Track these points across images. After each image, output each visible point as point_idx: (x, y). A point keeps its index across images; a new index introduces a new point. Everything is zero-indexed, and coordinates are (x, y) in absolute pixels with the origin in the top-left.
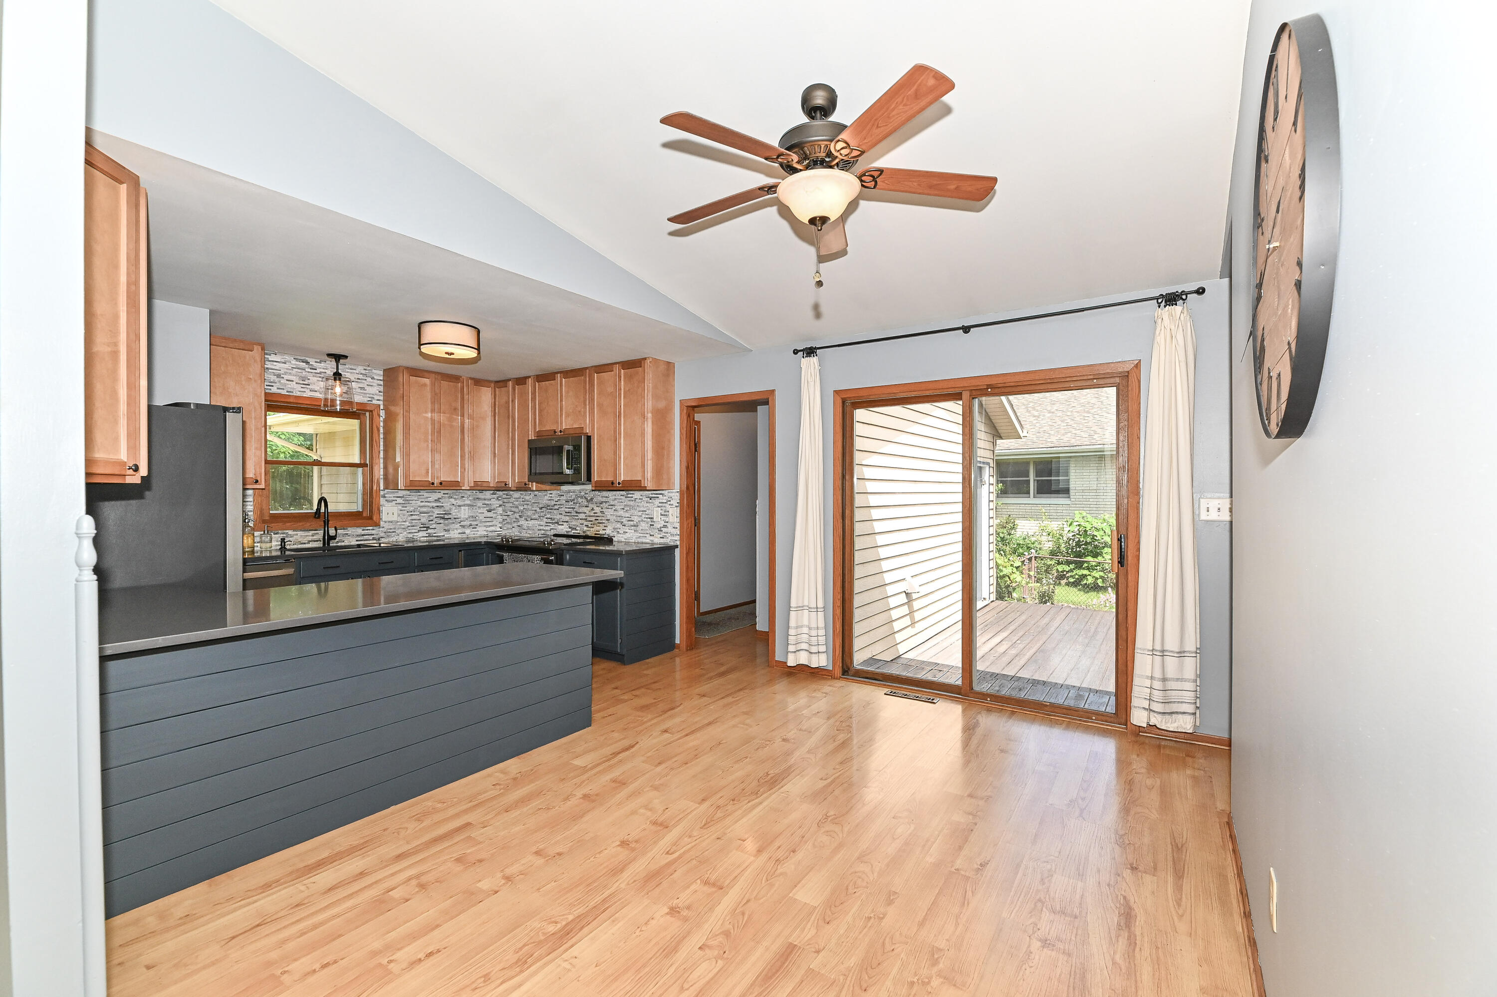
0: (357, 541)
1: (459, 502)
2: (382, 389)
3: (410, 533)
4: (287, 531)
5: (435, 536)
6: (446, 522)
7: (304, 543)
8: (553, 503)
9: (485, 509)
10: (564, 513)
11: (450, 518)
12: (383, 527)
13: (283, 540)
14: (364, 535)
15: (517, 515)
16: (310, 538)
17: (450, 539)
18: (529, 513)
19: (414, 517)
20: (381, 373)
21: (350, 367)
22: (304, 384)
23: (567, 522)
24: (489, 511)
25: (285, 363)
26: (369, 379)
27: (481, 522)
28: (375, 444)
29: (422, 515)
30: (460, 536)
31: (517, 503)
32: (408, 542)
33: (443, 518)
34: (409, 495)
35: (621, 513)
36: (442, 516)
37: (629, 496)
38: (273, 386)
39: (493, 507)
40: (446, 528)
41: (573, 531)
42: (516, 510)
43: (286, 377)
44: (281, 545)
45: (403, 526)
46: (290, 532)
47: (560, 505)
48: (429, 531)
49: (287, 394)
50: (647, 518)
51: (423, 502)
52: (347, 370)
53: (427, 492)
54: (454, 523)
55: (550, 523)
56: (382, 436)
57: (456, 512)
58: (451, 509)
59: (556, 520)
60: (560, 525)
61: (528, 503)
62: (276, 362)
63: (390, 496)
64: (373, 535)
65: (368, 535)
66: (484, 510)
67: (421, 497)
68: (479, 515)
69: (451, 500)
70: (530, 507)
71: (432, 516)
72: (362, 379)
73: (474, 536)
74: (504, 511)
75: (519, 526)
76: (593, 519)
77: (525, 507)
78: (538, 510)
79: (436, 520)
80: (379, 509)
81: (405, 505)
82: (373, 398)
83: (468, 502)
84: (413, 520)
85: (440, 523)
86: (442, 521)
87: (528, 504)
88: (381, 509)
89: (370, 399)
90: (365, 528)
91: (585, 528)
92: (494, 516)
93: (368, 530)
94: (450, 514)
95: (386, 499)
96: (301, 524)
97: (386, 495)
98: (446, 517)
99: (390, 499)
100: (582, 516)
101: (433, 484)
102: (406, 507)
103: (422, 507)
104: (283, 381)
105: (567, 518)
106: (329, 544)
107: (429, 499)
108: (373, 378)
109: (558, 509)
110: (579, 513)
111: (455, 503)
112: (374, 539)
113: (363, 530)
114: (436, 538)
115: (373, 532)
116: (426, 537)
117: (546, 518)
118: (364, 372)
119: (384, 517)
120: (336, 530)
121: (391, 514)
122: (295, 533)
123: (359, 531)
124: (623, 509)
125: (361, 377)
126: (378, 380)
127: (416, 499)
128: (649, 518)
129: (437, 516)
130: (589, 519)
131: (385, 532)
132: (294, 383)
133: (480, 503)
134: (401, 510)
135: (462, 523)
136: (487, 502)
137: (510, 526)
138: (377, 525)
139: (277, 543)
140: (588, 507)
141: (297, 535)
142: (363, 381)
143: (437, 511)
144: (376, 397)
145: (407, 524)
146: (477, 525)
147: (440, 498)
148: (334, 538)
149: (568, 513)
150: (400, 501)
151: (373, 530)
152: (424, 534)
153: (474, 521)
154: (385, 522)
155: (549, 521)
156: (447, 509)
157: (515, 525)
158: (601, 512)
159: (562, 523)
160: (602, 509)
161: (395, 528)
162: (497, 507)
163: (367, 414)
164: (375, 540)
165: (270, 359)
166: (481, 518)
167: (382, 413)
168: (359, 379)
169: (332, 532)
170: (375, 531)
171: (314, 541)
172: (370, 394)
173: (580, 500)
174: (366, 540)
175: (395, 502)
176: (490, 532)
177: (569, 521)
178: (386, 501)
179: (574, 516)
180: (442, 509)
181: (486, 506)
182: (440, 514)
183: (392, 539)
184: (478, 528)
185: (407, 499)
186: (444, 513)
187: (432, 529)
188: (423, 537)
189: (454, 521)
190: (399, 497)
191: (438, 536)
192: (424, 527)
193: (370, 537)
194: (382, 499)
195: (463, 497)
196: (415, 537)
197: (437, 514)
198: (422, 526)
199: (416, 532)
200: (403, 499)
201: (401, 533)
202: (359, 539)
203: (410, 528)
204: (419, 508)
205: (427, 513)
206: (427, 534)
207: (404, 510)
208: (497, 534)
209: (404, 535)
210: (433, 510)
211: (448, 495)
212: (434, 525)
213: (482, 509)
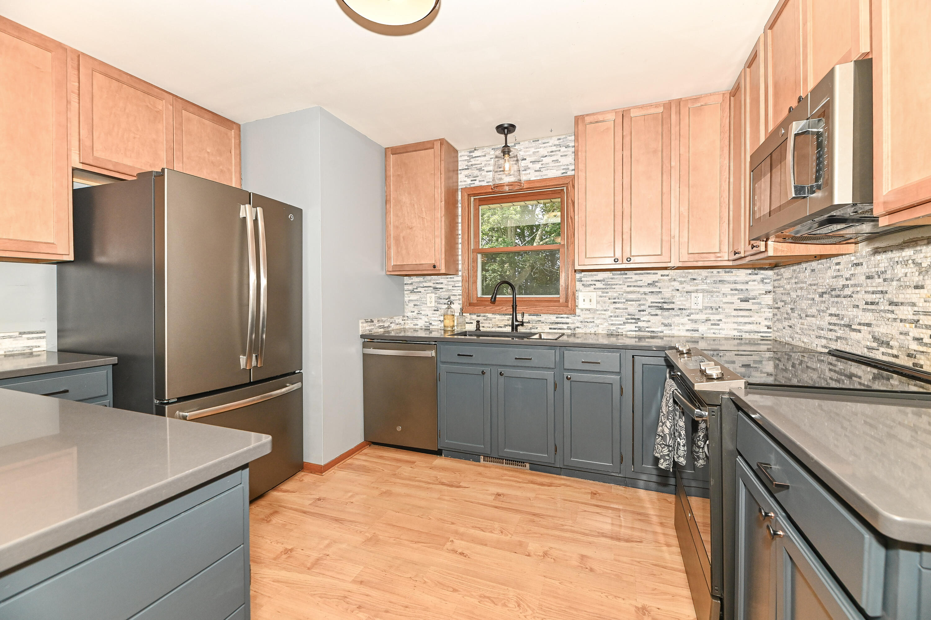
0: (550, 329)
1: (689, 288)
3: (612, 324)
4: (487, 314)
5: (649, 332)
6: (666, 313)
7: (501, 327)
8: (842, 282)
9: (736, 297)
10: (862, 305)
11: (673, 309)
12: (579, 316)
13: (478, 323)
14: (558, 323)
15: (788, 308)
17: (673, 337)
18: (804, 304)
19: (617, 305)
21: (544, 141)
23: (869, 325)
24: (744, 300)
25: (485, 156)
26: (563, 149)
27: (727, 316)
29: (629, 303)
30: (689, 334)
31: (788, 287)
32: (610, 335)
33: (661, 308)
34: (612, 278)
36: (660, 305)
38: (475, 180)
39: (752, 294)
40: (666, 322)
41: (882, 349)
42: (788, 300)
43: (486, 169)
44: (477, 327)
45: (603, 316)
46: (490, 315)
47: (855, 285)
48: (640, 324)
49: (487, 184)
51: (630, 286)
52: (540, 146)
53: (636, 274)
54: (678, 315)
57: (681, 301)
58: (673, 296)
59: (846, 321)
60: (854, 330)
61: (802, 285)
62: (478, 157)
63: (588, 279)
64: (567, 323)
65: (563, 323)
66: (735, 299)
67: (629, 280)
68: (724, 306)
69: (673, 283)
70: (804, 293)
71: (644, 305)
72: (556, 151)
73: (714, 335)
74: (775, 300)
75: (790, 327)
77: (799, 293)
78: (817, 298)
79: (649, 310)
80: (574, 294)
81: (606, 290)
82: (568, 169)
83: (705, 287)
84: (617, 309)
85: (657, 315)
86: (659, 312)
87: (801, 288)
88: (577, 295)
89: (564, 171)
90: (559, 316)
92: (754, 307)
93: (561, 318)
94: (673, 303)
95: (583, 283)
96: (498, 308)
97: (583, 279)
98: (666, 306)
99: (588, 283)
100: (906, 312)
101: (616, 260)
102: (607, 293)
103: (628, 292)
104: (484, 173)
105: (868, 317)
106: (517, 330)
107: (639, 283)
109: (851, 296)
110: (896, 304)
111: (680, 288)
112: (569, 328)
113: (557, 318)
114: (649, 334)
115: (568, 321)
116: (636, 331)
117: (831, 315)
118: (557, 142)
119: (581, 304)
120: (523, 315)
121: (587, 301)
122: (494, 316)
123: (553, 318)
125: (554, 148)
127: (621, 282)
129: (652, 305)
131: (581, 322)
132: (493, 173)
133: (725, 289)
134: (601, 297)
135: (692, 317)
136: (739, 287)
137: (780, 326)
138: (573, 313)
139: (483, 325)
140: (922, 287)
141: (495, 318)
142: (557, 153)
143: (651, 299)
144: (570, 168)
145: (609, 313)
146: (721, 320)
147: (657, 282)
148: (521, 324)
149: (872, 303)
150: (599, 285)
151: (568, 318)
152: (632, 327)
153: (714, 314)
154: (582, 310)
155: (834, 320)
156: (668, 295)
157: (786, 324)
159: (858, 327)
161: (593, 318)
162: (760, 294)
163: (565, 189)
164: (571, 329)
165: (474, 156)
166: (727, 310)
168: (552, 152)
170: (571, 319)
171: (504, 326)
172: (564, 165)
174: (560, 329)
175: (594, 286)
176: (746, 332)
177: (874, 322)
178: (583, 285)
179: (885, 311)
180: (660, 295)
181: (737, 292)
182: (657, 303)
183: (591, 330)
184: (722, 325)
185: (609, 283)
186: (663, 301)
187: (644, 321)
188: (631, 331)
189: (679, 312)
190: (599, 281)
191: (654, 332)
192: (632, 319)
193: (565, 326)
194: (577, 283)
195: (694, 279)
196: (619, 331)
197: (652, 302)
198: (629, 317)
199: (620, 325)
200: (603, 283)
201: (602, 324)
202: (552, 327)
203: (612, 318)
204: (625, 295)
205: (636, 301)
206: (636, 327)
207: (605, 297)
208: (762, 336)
209: (604, 326)
210: (646, 296)
211: (670, 277)
212: (648, 317)
213: (729, 297)
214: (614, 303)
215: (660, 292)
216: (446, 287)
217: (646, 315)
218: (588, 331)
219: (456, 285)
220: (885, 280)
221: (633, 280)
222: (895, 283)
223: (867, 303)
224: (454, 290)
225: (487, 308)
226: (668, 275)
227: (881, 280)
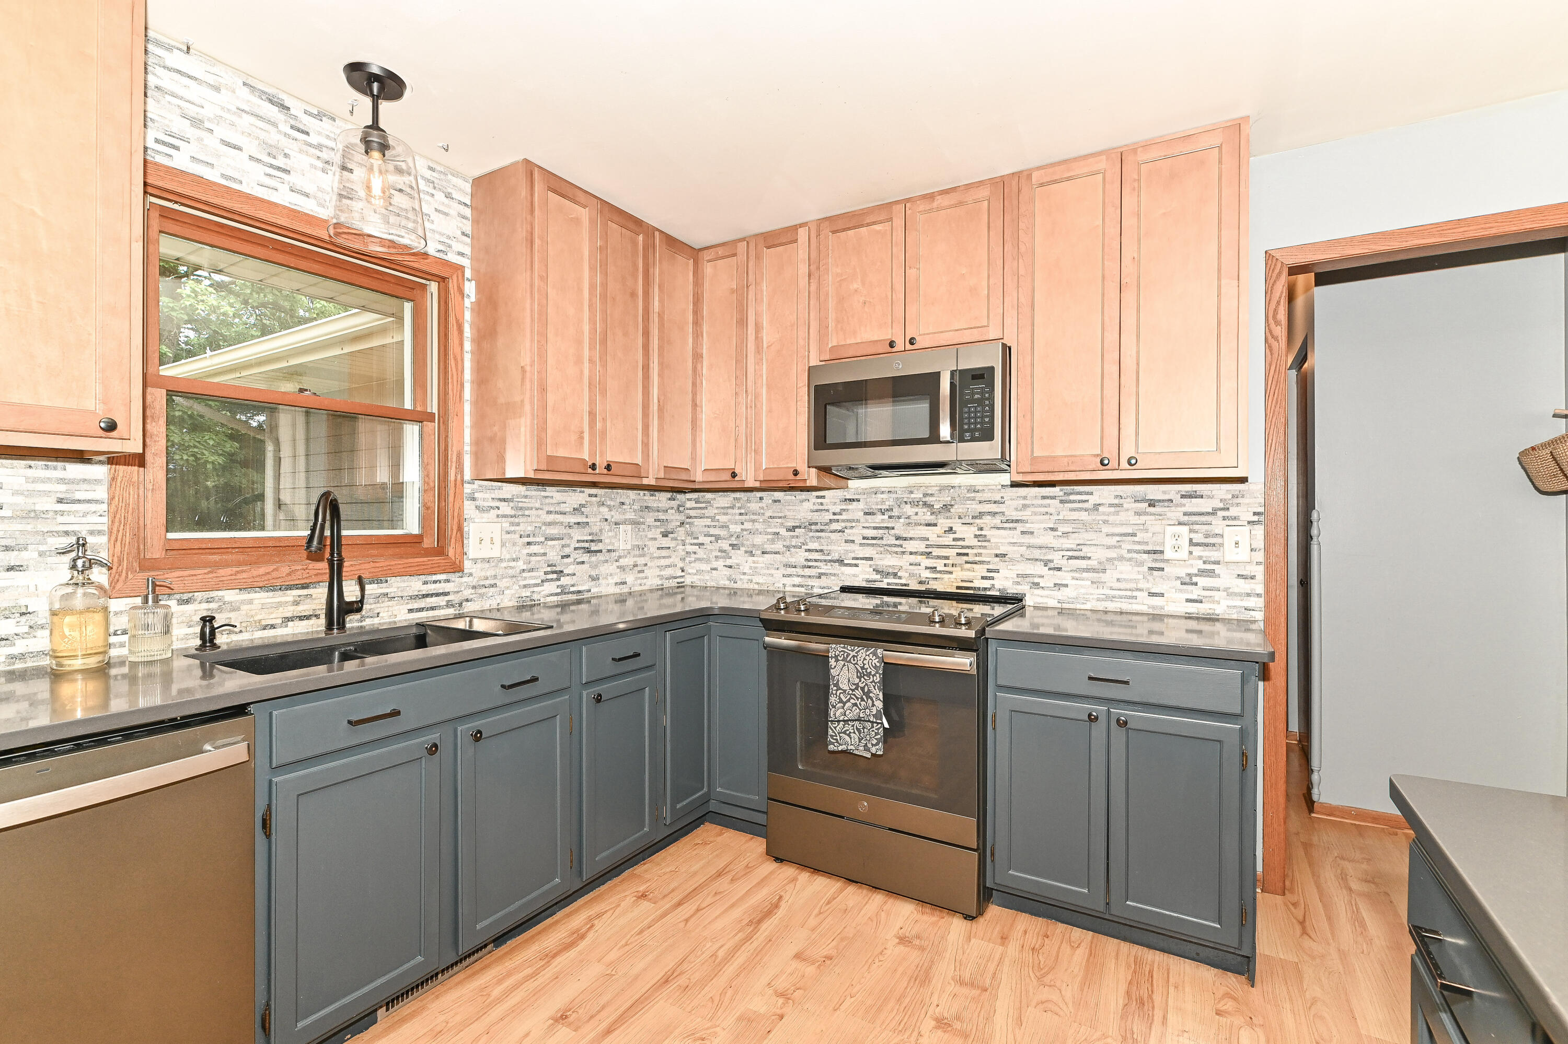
0: (410, 611)
1: (617, 517)
2: (468, 227)
3: (525, 586)
4: (220, 593)
5: (573, 593)
6: (594, 559)
7: (273, 627)
8: (828, 516)
9: (659, 530)
10: (859, 540)
11: (600, 551)
12: (471, 575)
13: (207, 620)
14: (427, 596)
15: (725, 545)
16: (289, 611)
17: (601, 597)
18: (758, 540)
19: (533, 549)
20: (468, 187)
22: (272, 166)
23: (870, 559)
24: (665, 535)
25: (217, 89)
26: (440, 196)
27: (652, 558)
28: (452, 362)
29: (550, 543)
30: (618, 590)
31: (723, 519)
32: (521, 608)
33: (589, 551)
34: (526, 497)
35: (1048, 539)
36: (586, 545)
37: (1072, 497)
38: (177, 148)
39: (670, 527)
40: (593, 573)
41: (886, 581)
42: (723, 533)
43: (222, 132)
44: (203, 636)
45: (511, 572)
46: (230, 596)
47: (848, 521)
48: (565, 581)
50: (1138, 552)
51: (550, 512)
54: (607, 561)
55: (821, 561)
56: (468, 346)
57: (610, 537)
58: (601, 530)
59: (835, 556)
60: (848, 566)
61: (754, 517)
63: (486, 496)
64: (446, 594)
65: (437, 595)
66: (656, 533)
67: (547, 501)
68: (649, 543)
70: (759, 526)
71: (568, 546)
75: (730, 567)
76: (952, 552)
77: (748, 525)
78: (783, 532)
79: (575, 555)
80: (460, 529)
81: (517, 520)
82: (450, 246)
83: (631, 516)
84: (531, 555)
85: (583, 563)
86: (585, 557)
87: (754, 521)
88: (466, 529)
89: (441, 248)
90: (430, 578)
91: (927, 574)
92: (672, 544)
93: (435, 582)
94: (601, 541)
95: (477, 503)
96: (264, 571)
97: (476, 495)
98: (594, 547)
99: (486, 504)
101: (593, 467)
102: (518, 524)
103: (548, 524)
104: (212, 142)
105: (868, 552)
106: (342, 626)
107: (563, 508)
108: (448, 196)
109: (841, 531)
110: (905, 539)
111: (608, 517)
112: (449, 605)
113: (425, 583)
114: (574, 597)
115: (447, 587)
116: (557, 594)
117: (806, 551)
118: (427, 174)
119: (473, 549)
120: (361, 583)
121: (487, 541)
122: (245, 596)
123: (415, 585)
124: (1052, 529)
126: (460, 203)
127: (538, 505)
128: (1148, 552)
129: (577, 545)
130: (936, 552)
131: (474, 587)
132: (244, 156)
133: (650, 519)
134: (508, 533)
135: (623, 562)
136: (662, 516)
137: (705, 567)
138: (457, 568)
139: (191, 630)
140: (935, 525)
141: (251, 602)
142: (426, 198)
143: (577, 534)
144: (457, 247)
145: (521, 565)
146: (646, 565)
147: (583, 506)
148: (356, 607)
149: (873, 538)
150: (506, 509)
151: (448, 581)
152: (551, 587)
153: (640, 556)
154: (475, 561)
155: (815, 556)
156: (595, 529)
157: (720, 564)
158: (976, 536)
159: (853, 562)
160: (981, 529)
161: (495, 577)
162: (677, 526)
163: (433, 287)
164: (453, 606)
165: (169, 63)
166: (651, 550)
167: (470, 288)
169: (351, 592)
170: (454, 584)
171: (301, 618)
172: (442, 234)
173: (909, 510)
174: (432, 608)
175: (496, 512)
176: (667, 579)
177: (874, 556)
178: (477, 507)
179: (890, 546)
180: (587, 530)
181: (659, 523)
182: (583, 541)
183: (490, 602)
184: (648, 572)
185: (520, 505)
186: (590, 538)
187: (568, 575)
188: (552, 595)
189: (607, 556)
190: (504, 500)
191: (579, 592)
192: (553, 572)
193: (441, 601)
194: (467, 503)
195: (623, 504)
196: (535, 597)
197: (578, 541)
198: (549, 569)
199: (537, 585)
200: (511, 504)
201: (508, 588)
202: (416, 605)
203: (524, 575)
204: (543, 528)
205: (558, 539)
206: (558, 587)
207: (514, 532)
208: (678, 583)
209: (513, 591)
210: (570, 531)
211: (598, 499)
212: (572, 567)
213: (653, 530)
214: (529, 543)
215: (587, 523)
216: (20, 500)
217: (571, 564)
218: (487, 607)
219: (79, 496)
220: (890, 517)
221: (554, 501)
222: (902, 520)
223: (864, 538)
224: (62, 513)
225: (222, 572)
226: (596, 496)
227: (886, 517)
